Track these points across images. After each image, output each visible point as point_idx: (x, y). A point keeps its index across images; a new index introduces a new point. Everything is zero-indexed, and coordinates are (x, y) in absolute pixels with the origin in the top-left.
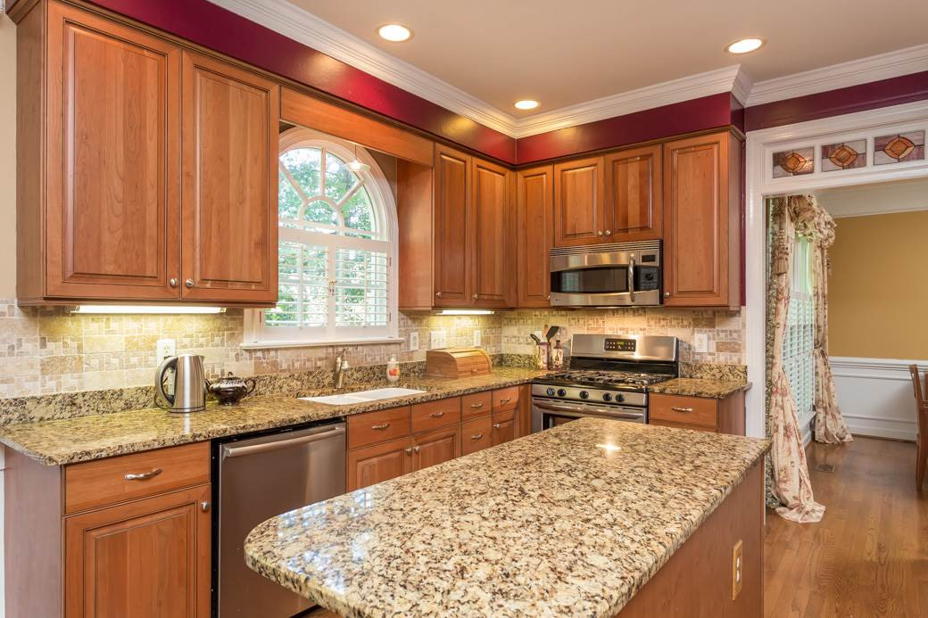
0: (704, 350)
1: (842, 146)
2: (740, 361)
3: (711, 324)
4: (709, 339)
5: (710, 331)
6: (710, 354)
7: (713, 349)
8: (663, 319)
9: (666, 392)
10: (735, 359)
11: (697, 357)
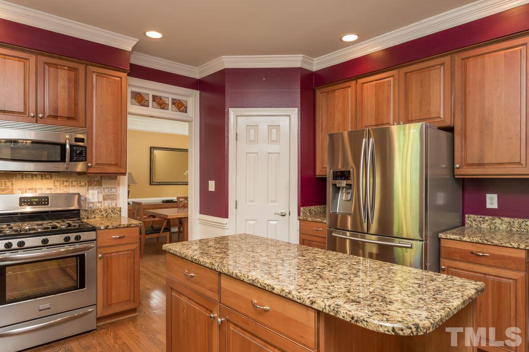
0: (96, 200)
1: (160, 98)
2: (116, 205)
3: (99, 184)
4: (98, 193)
5: (99, 188)
6: (99, 202)
7: (101, 199)
8: (66, 181)
9: (109, 227)
10: (114, 204)
11: (91, 205)
